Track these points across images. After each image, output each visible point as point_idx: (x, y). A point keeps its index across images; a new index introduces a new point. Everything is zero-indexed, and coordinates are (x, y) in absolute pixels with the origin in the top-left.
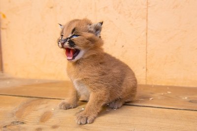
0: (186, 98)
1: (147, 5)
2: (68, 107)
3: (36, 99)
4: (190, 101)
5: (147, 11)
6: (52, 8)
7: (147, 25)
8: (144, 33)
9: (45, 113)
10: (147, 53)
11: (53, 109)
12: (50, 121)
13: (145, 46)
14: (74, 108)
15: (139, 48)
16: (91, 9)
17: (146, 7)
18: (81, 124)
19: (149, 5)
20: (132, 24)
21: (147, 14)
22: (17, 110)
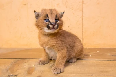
0: (109, 54)
1: (82, 3)
2: (44, 63)
3: (20, 60)
4: (113, 56)
5: (82, 6)
6: (25, 5)
7: (82, 14)
8: (81, 19)
9: (29, 68)
10: (83, 30)
11: (34, 65)
12: (34, 74)
13: (82, 26)
14: (47, 63)
15: (78, 27)
16: (49, 5)
17: (82, 4)
18: (57, 74)
19: (83, 3)
20: (73, 14)
21: (82, 8)
22: (9, 67)
